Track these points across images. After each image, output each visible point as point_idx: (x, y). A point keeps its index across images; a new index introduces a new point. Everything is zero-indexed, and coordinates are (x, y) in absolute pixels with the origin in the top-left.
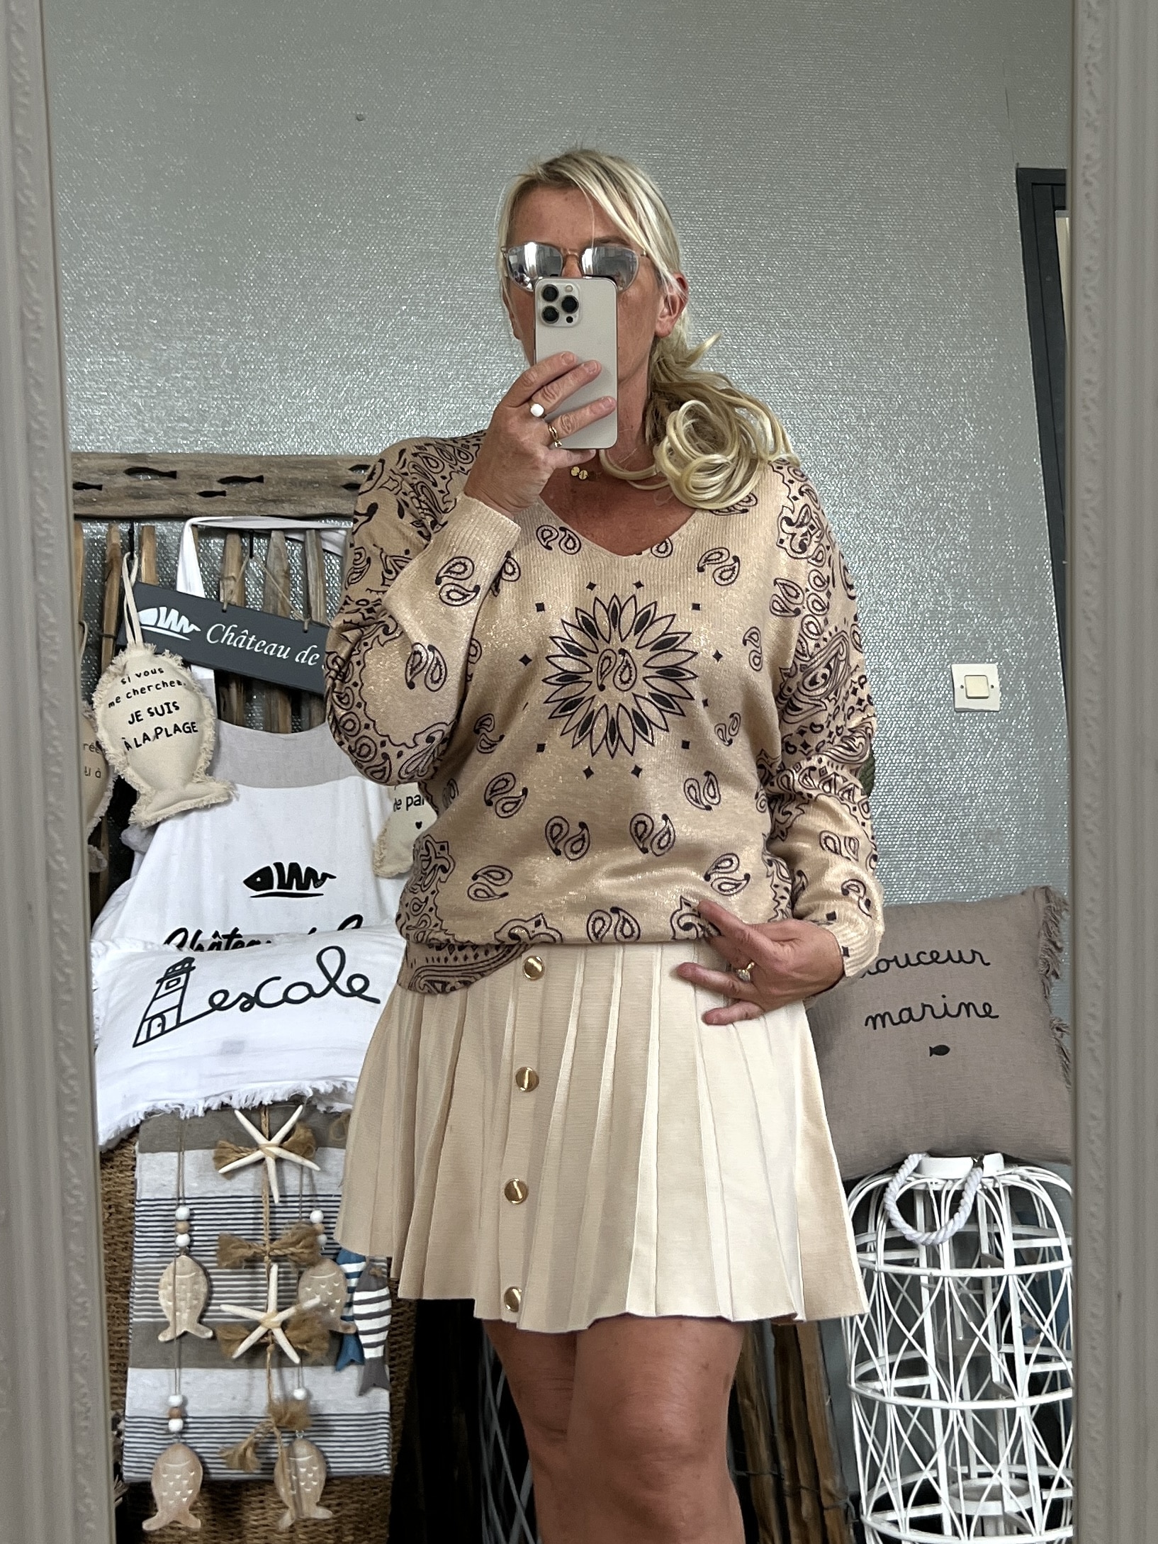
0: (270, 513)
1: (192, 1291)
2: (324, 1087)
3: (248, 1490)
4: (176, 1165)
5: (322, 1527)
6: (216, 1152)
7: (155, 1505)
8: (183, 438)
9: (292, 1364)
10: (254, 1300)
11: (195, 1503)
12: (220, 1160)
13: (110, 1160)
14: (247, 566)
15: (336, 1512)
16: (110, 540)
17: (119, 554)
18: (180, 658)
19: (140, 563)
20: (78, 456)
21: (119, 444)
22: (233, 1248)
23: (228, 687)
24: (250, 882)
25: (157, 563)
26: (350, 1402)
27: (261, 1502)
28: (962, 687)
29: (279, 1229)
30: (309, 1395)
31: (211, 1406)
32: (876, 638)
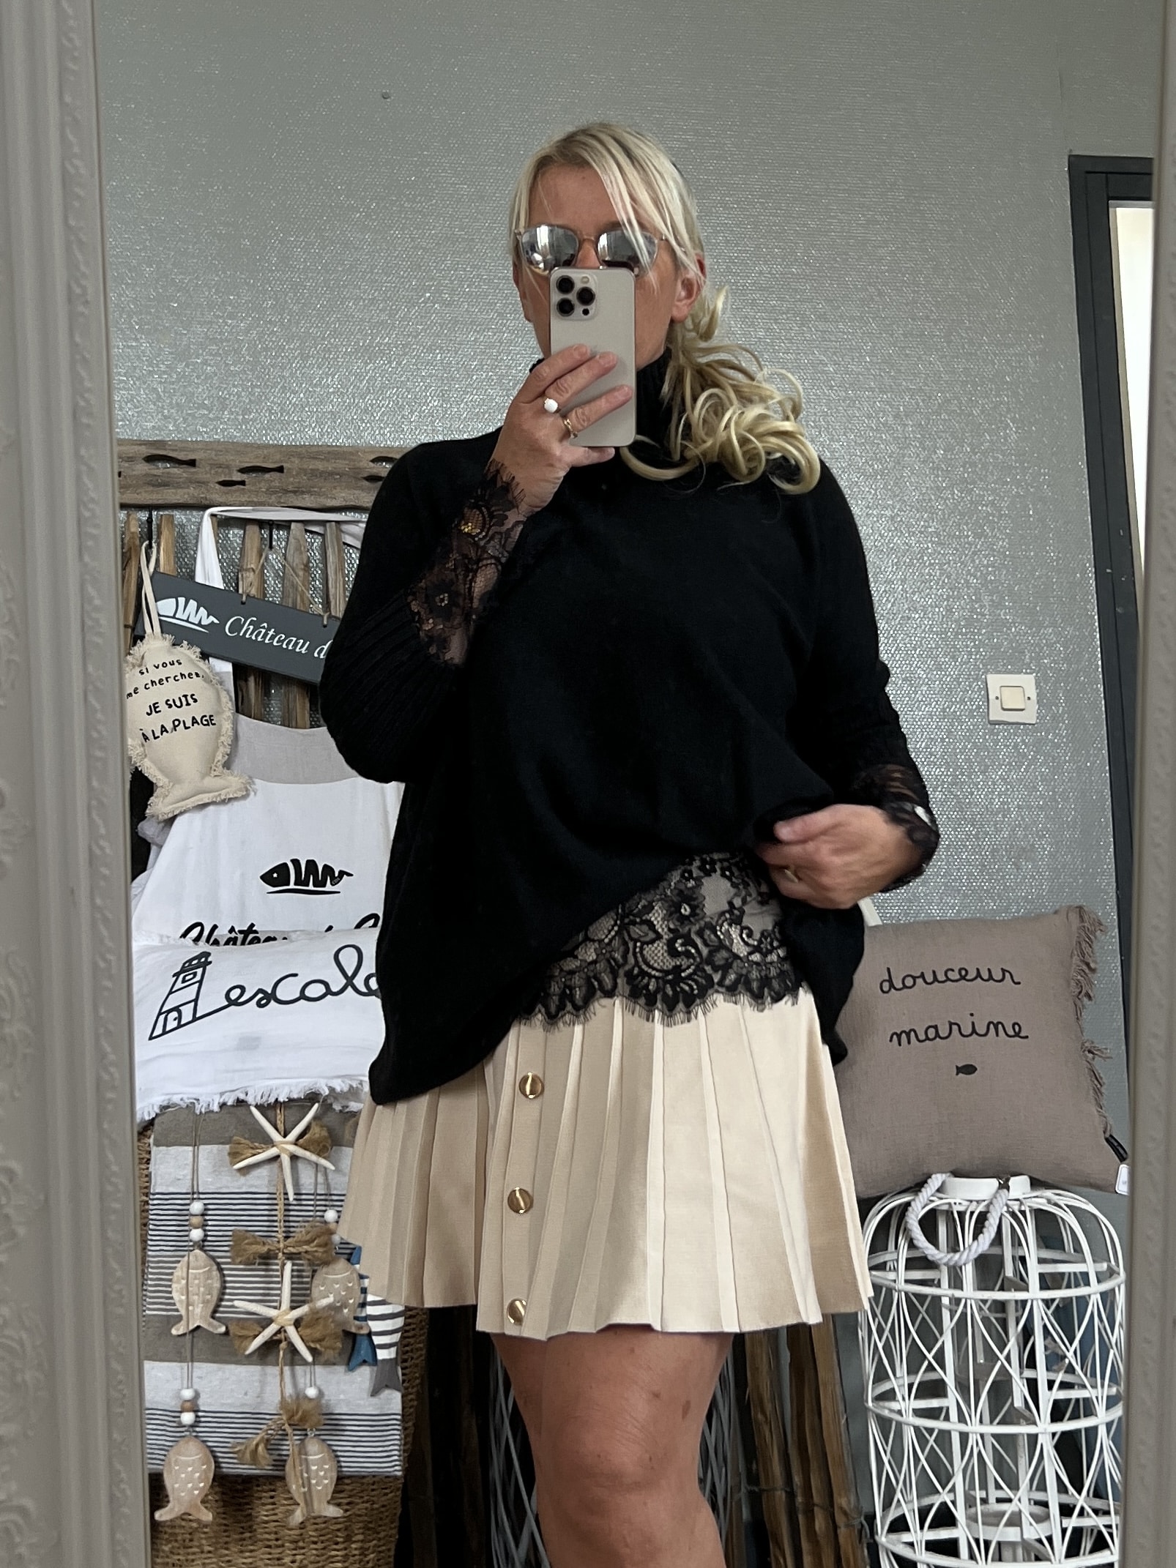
0: (290, 504)
1: (205, 1286)
2: (339, 1086)
3: (258, 1486)
4: (192, 1160)
5: (332, 1525)
6: (231, 1148)
7: (167, 1496)
8: (202, 426)
9: (305, 1363)
10: (267, 1298)
11: (206, 1495)
12: (235, 1156)
14: (267, 558)
15: (346, 1511)
16: (129, 527)
17: (137, 542)
18: (199, 650)
19: (158, 552)
21: (138, 431)
22: (247, 1244)
23: (246, 681)
24: (267, 878)
25: (176, 552)
26: (362, 1402)
27: (272, 1497)
28: (997, 698)
29: (293, 1227)
30: (321, 1394)
31: (225, 1402)
32: (908, 645)
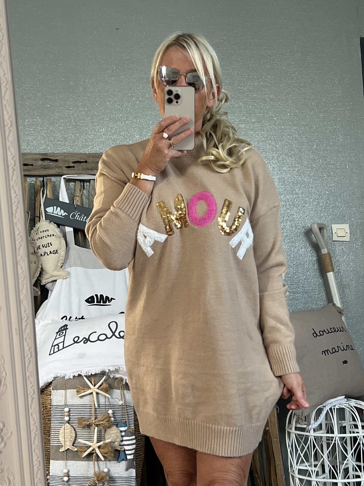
0: (90, 174)
1: (70, 436)
2: (112, 369)
4: (65, 394)
6: (76, 390)
8: (59, 148)
9: (102, 461)
10: (89, 439)
12: (78, 392)
13: (43, 392)
14: (83, 192)
16: (36, 183)
17: (40, 188)
19: (47, 191)
20: (24, 154)
21: (38, 150)
22: (83, 421)
23: (78, 234)
24: (87, 301)
25: (53, 191)
26: (122, 473)
28: (336, 233)
29: (97, 416)
30: (109, 470)
31: (77, 473)
32: (304, 216)
